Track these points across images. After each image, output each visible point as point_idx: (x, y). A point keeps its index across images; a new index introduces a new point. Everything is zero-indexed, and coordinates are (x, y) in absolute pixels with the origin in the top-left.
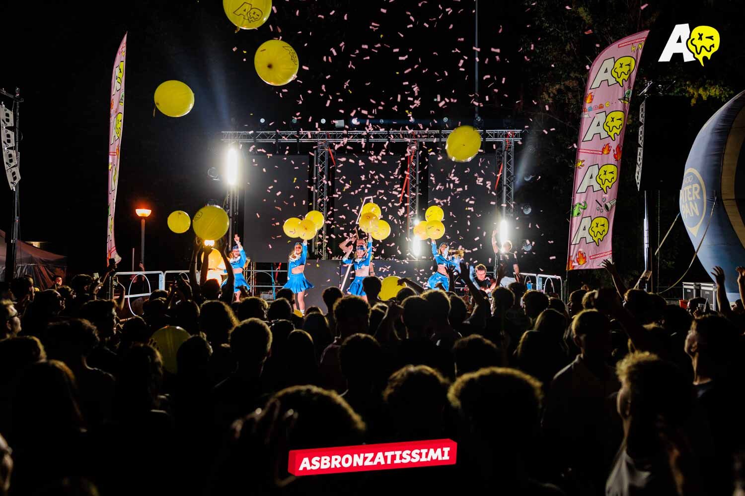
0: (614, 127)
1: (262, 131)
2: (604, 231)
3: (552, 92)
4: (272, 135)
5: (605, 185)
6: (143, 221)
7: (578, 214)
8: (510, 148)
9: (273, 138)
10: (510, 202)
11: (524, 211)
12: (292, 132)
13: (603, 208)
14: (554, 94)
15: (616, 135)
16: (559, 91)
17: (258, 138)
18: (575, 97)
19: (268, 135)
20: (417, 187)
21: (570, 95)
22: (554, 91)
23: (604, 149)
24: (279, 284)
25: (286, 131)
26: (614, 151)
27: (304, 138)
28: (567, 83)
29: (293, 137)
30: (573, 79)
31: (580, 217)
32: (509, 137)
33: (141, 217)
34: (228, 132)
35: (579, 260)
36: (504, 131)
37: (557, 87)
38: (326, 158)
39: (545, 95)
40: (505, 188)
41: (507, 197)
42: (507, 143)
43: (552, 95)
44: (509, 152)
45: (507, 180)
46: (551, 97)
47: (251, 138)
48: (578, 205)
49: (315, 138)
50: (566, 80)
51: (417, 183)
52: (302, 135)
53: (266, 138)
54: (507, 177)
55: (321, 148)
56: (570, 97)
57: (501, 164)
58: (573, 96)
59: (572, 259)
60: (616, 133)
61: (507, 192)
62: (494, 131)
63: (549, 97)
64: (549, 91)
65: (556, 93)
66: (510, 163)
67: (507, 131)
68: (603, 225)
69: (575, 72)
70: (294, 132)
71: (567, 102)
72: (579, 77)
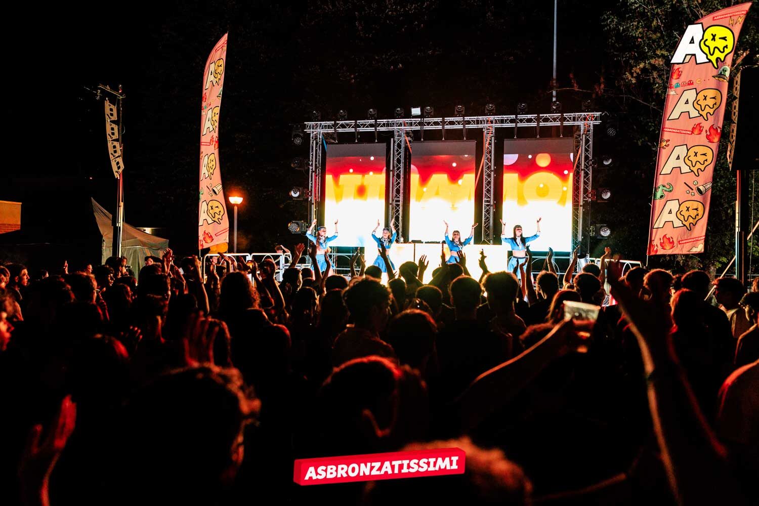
0: (707, 106)
1: (342, 120)
2: (698, 215)
3: (636, 72)
4: (352, 125)
5: (697, 167)
6: (236, 208)
7: (662, 197)
8: (589, 131)
9: (353, 127)
10: (588, 186)
11: (603, 196)
12: (370, 121)
13: (695, 191)
14: (638, 74)
15: (708, 114)
16: (644, 70)
17: (338, 128)
18: (660, 76)
19: (348, 125)
20: (492, 173)
21: (655, 74)
22: (638, 71)
23: (694, 128)
24: (358, 267)
25: (364, 120)
26: (706, 131)
27: (381, 126)
28: (652, 61)
29: (371, 125)
30: (659, 57)
31: (663, 200)
32: (588, 120)
33: (234, 204)
34: (310, 123)
35: (663, 245)
36: (583, 114)
37: (642, 65)
38: (403, 146)
39: (628, 74)
40: (583, 172)
41: (584, 182)
42: (586, 126)
43: (635, 75)
44: (588, 135)
45: (585, 164)
46: (634, 77)
47: (332, 128)
48: (661, 188)
49: (392, 126)
50: (652, 58)
51: (492, 169)
52: (380, 124)
53: (346, 128)
54: (585, 161)
55: (398, 136)
56: (655, 77)
57: (579, 149)
58: (658, 76)
59: (655, 243)
60: (709, 113)
61: (585, 177)
62: (572, 114)
63: (632, 77)
64: (633, 71)
65: (640, 73)
66: (588, 147)
67: (585, 114)
68: (696, 209)
69: (661, 50)
70: (372, 121)
71: (652, 81)
72: (666, 55)
